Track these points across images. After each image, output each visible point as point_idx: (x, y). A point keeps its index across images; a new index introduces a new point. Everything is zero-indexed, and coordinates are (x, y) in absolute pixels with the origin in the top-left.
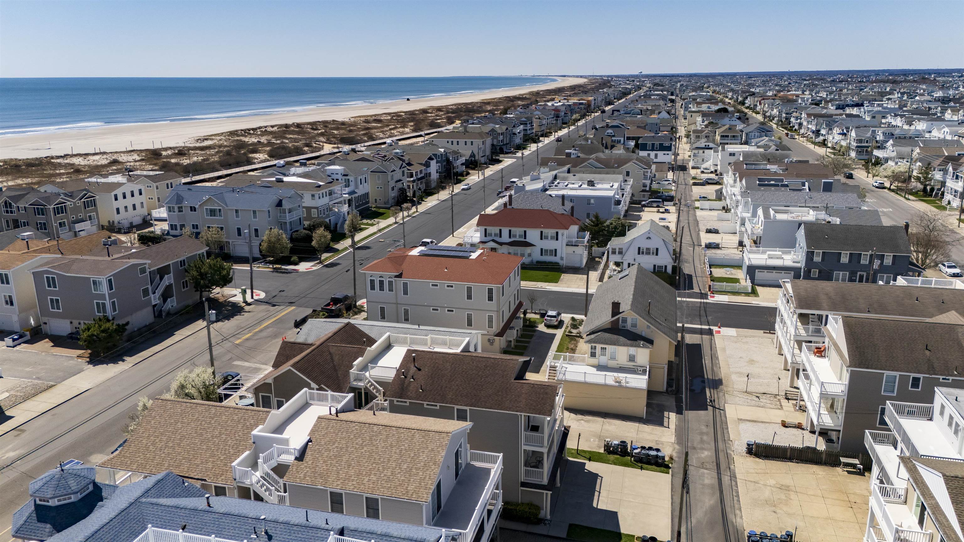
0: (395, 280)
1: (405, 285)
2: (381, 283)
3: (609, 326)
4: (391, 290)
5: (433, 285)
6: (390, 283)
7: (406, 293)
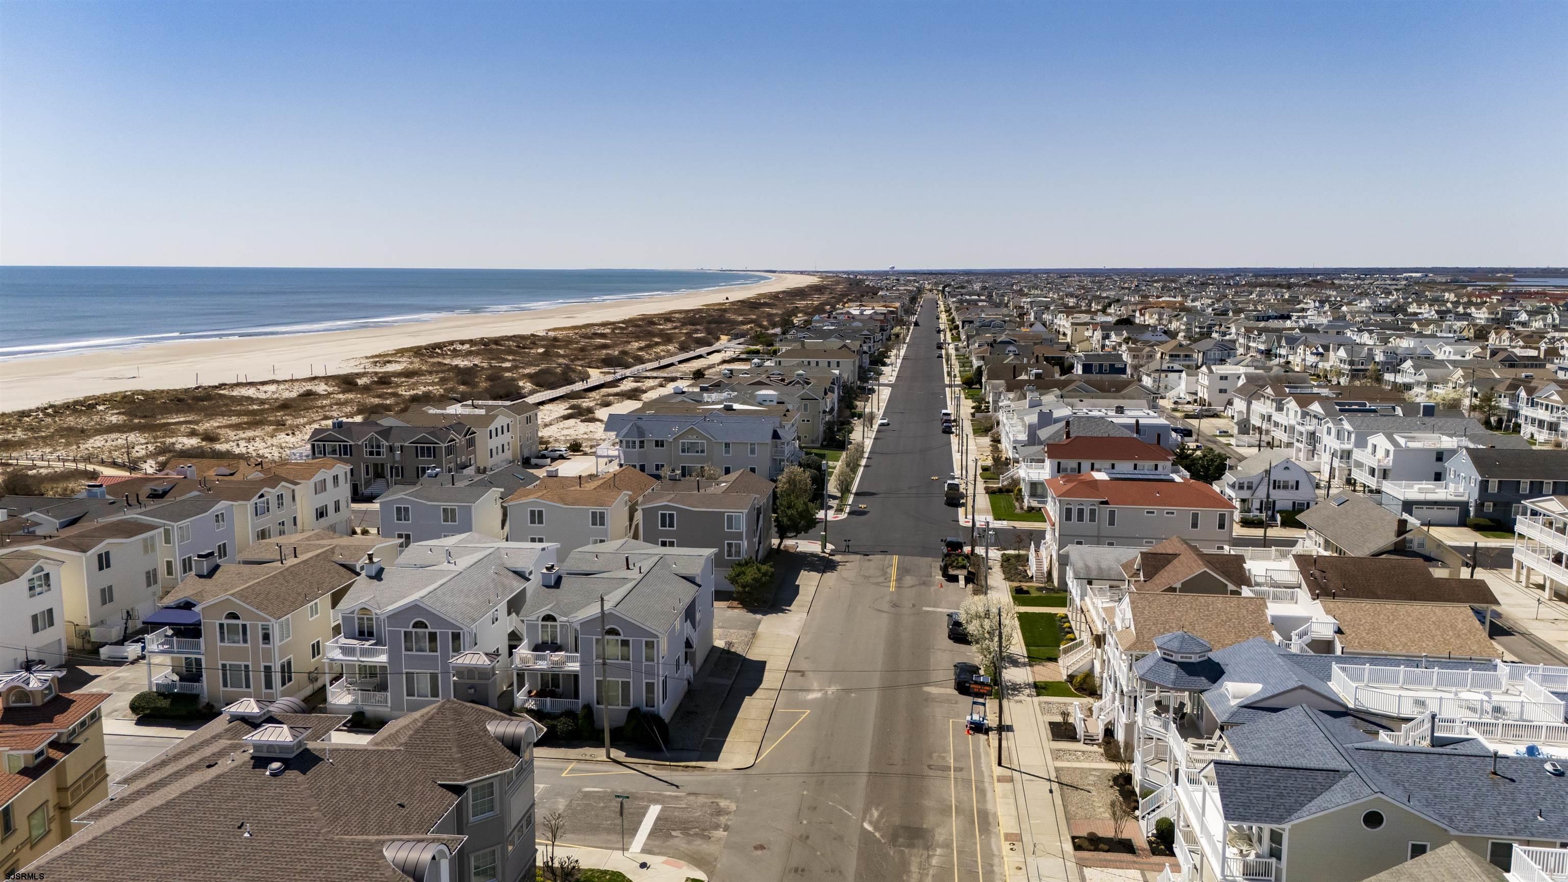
0: (1099, 508)
1: (1112, 513)
2: (1081, 512)
3: (1392, 548)
4: (1092, 519)
5: (1148, 512)
6: (1093, 512)
7: (1112, 523)
